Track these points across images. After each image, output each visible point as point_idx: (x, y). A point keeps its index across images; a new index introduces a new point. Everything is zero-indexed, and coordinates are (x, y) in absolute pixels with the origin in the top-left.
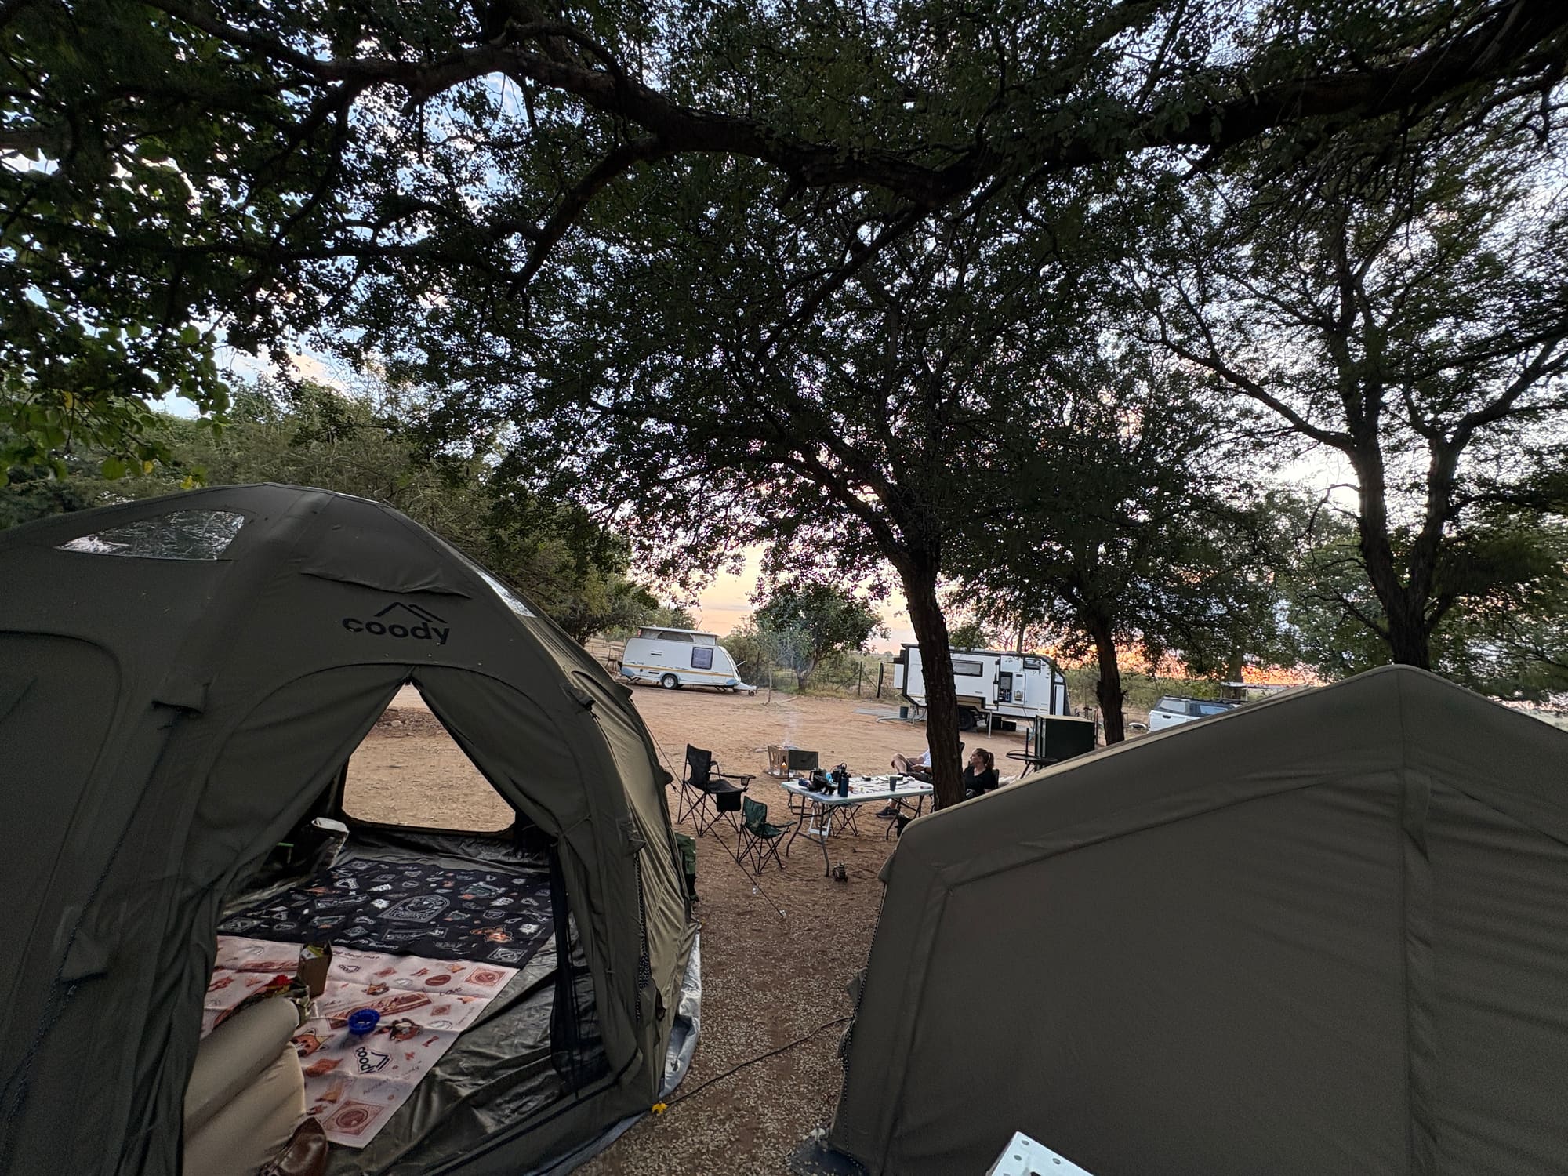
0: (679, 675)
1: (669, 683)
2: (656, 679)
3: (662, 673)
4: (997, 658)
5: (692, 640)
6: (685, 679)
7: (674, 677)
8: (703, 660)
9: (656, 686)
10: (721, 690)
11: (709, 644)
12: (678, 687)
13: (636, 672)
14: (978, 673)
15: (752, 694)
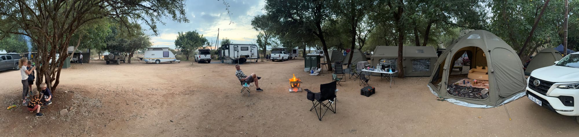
0: (160, 60)
1: (158, 62)
2: (154, 61)
3: (155, 60)
4: (251, 46)
5: (162, 50)
6: (162, 61)
7: (159, 61)
8: (166, 55)
9: (153, 63)
10: (171, 62)
11: (167, 50)
12: (160, 63)
13: (148, 60)
14: (247, 49)
15: (179, 62)
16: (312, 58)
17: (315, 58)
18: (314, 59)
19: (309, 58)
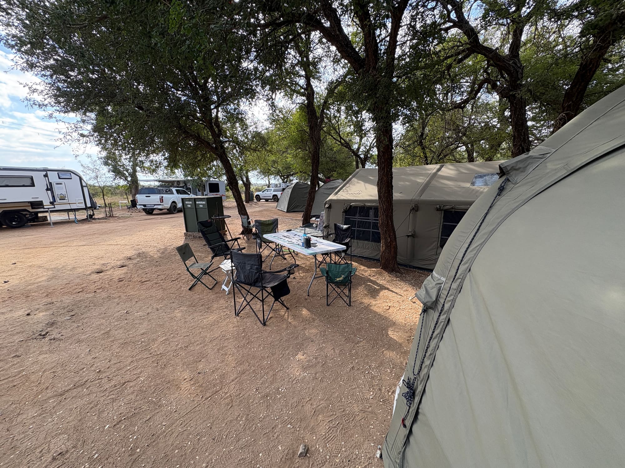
16: (197, 203)
17: (204, 203)
18: (202, 206)
19: (190, 203)
